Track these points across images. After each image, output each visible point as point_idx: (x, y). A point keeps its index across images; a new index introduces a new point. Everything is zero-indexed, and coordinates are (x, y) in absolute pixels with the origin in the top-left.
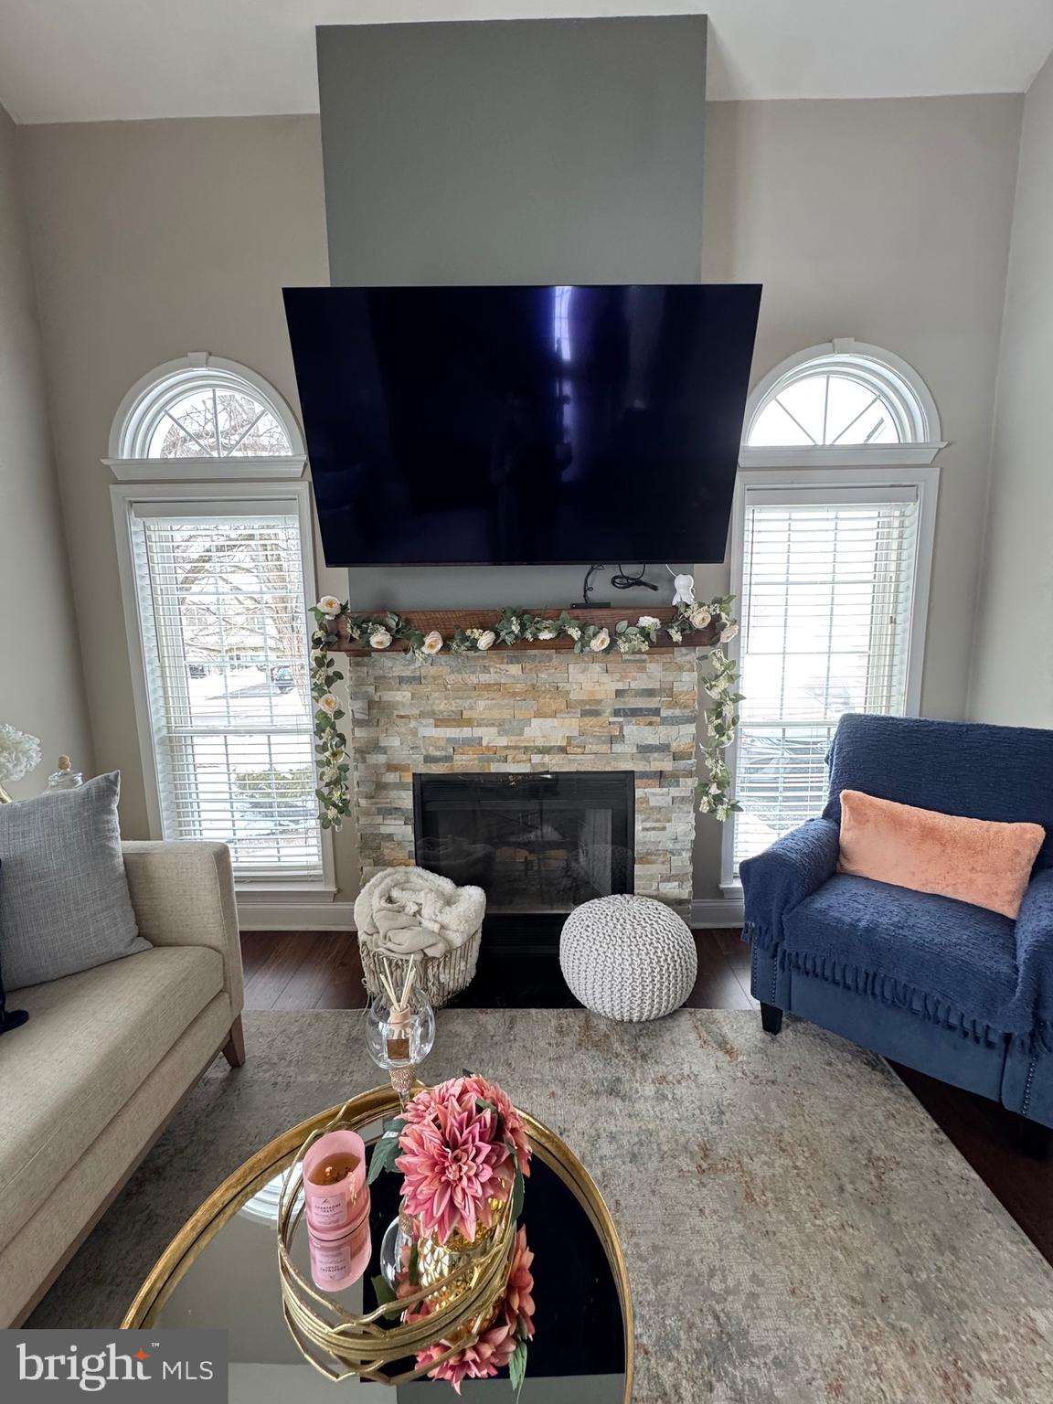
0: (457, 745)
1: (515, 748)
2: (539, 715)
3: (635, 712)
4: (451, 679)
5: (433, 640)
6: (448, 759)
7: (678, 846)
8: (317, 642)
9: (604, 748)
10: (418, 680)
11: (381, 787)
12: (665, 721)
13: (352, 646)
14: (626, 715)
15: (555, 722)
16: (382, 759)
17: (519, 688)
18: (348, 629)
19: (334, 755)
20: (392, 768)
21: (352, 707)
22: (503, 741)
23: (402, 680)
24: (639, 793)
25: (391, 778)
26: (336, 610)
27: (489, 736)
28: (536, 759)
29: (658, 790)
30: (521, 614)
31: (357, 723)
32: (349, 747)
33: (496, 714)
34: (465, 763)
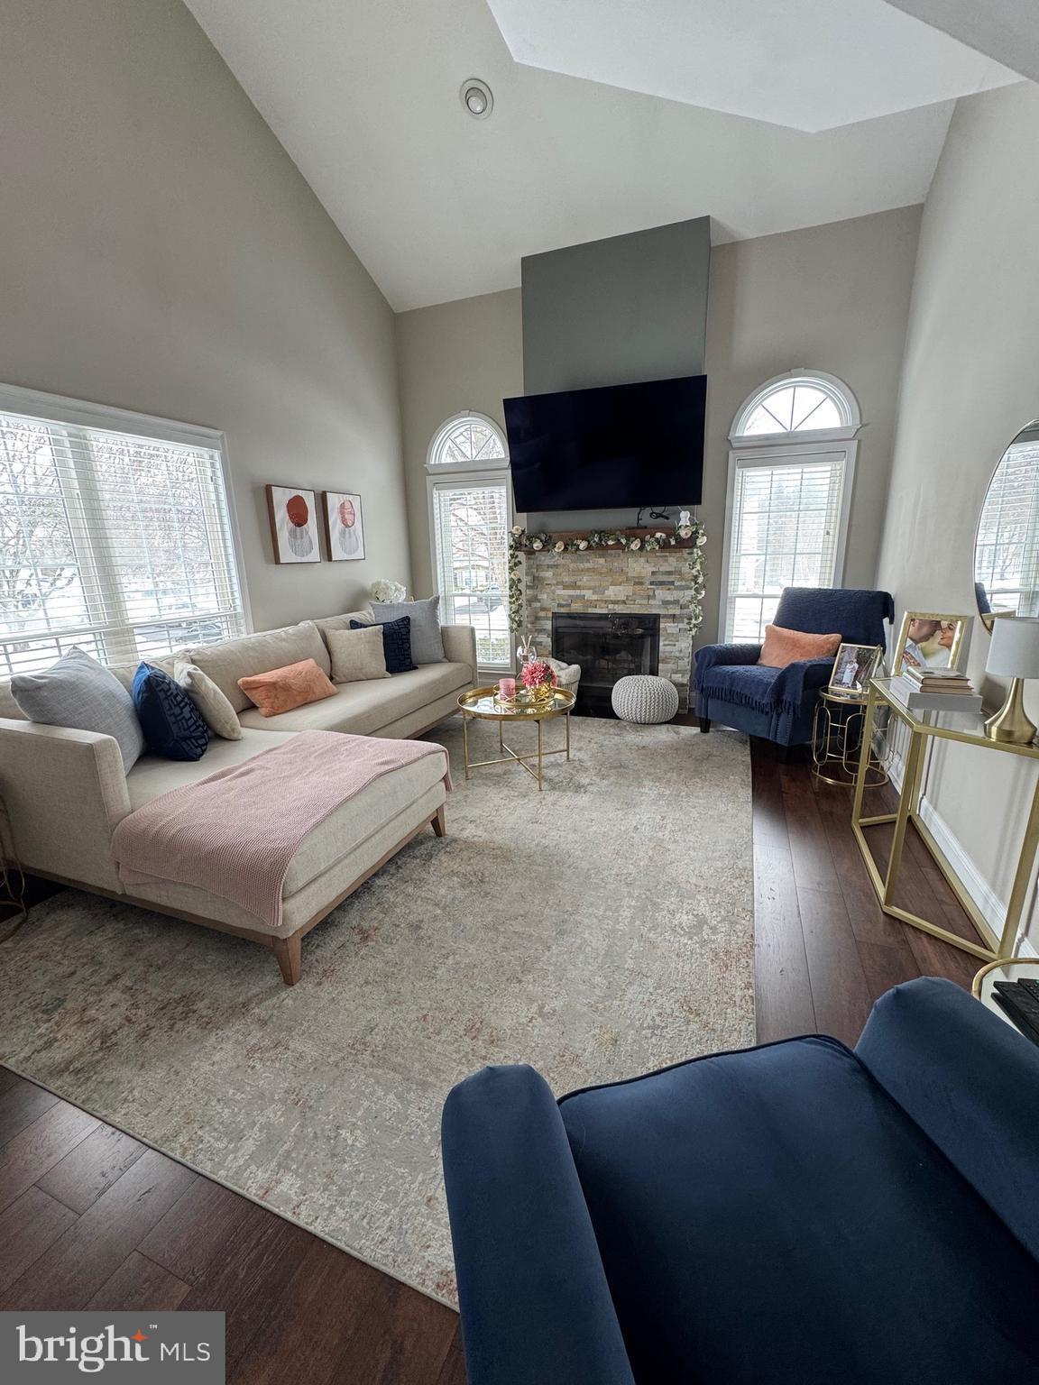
0: (573, 599)
1: (602, 600)
2: (613, 584)
3: (662, 583)
4: (571, 566)
5: (560, 546)
6: (569, 605)
7: (682, 655)
8: (511, 547)
9: (645, 602)
10: (556, 566)
11: (537, 618)
12: (677, 588)
13: (526, 549)
14: (656, 585)
15: (621, 588)
16: (538, 605)
17: (604, 570)
18: (524, 541)
19: (517, 599)
20: (543, 609)
21: (526, 580)
22: (595, 597)
23: (548, 566)
24: (662, 626)
25: (542, 614)
26: (520, 532)
27: (588, 594)
28: (611, 606)
29: (672, 624)
30: (600, 532)
31: (528, 587)
32: (523, 597)
33: (592, 584)
34: (576, 608)
